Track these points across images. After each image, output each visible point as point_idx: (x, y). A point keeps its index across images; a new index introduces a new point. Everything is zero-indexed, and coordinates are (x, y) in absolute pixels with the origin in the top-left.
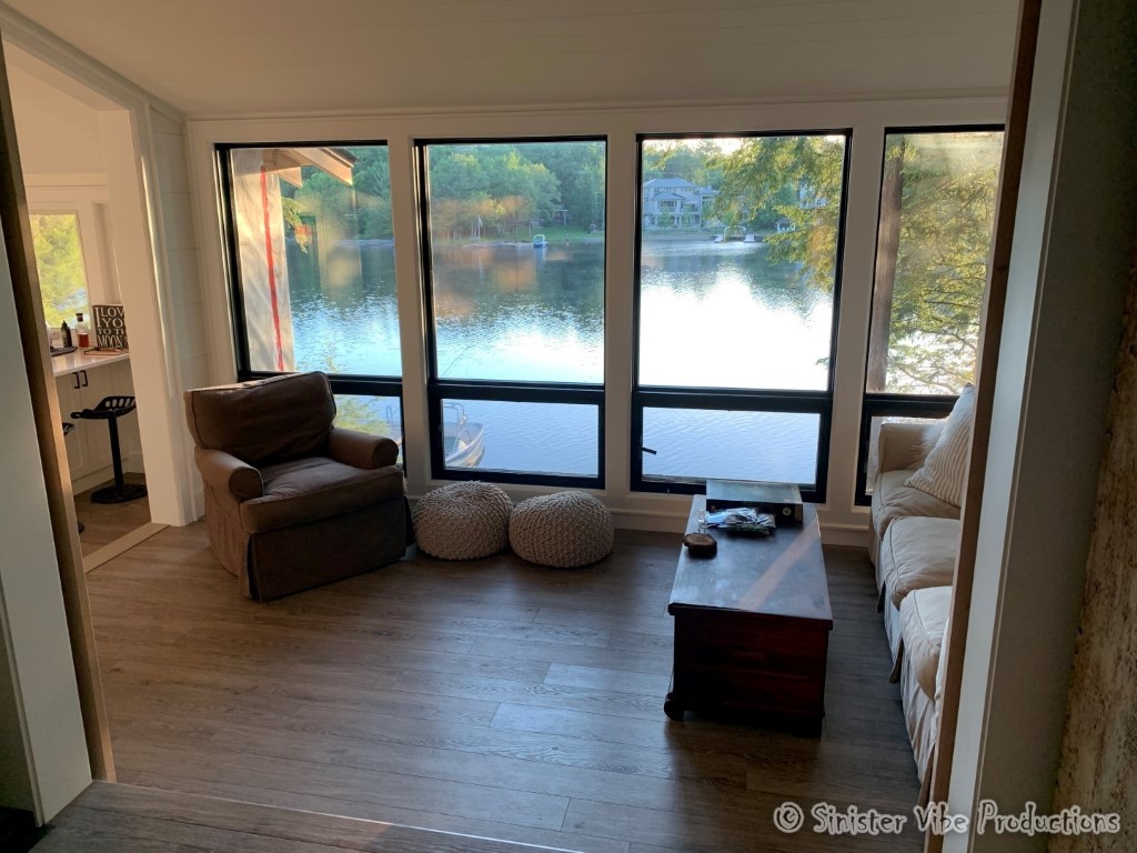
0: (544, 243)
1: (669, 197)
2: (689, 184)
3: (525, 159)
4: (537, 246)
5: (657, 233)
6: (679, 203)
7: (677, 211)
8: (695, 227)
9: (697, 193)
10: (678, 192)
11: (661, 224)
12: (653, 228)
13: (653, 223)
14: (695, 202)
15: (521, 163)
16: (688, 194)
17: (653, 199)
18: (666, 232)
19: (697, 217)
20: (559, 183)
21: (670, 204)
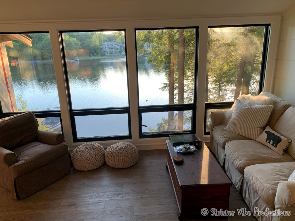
0: (78, 60)
1: (112, 47)
2: (116, 43)
3: (70, 37)
4: (76, 61)
5: (109, 56)
6: (114, 48)
7: (114, 50)
8: (119, 54)
9: (118, 45)
10: (114, 45)
11: (110, 54)
12: (108, 55)
13: (108, 53)
14: (118, 48)
15: (69, 38)
16: (116, 46)
17: (107, 47)
18: (111, 56)
19: (119, 52)
20: (80, 43)
21: (112, 48)
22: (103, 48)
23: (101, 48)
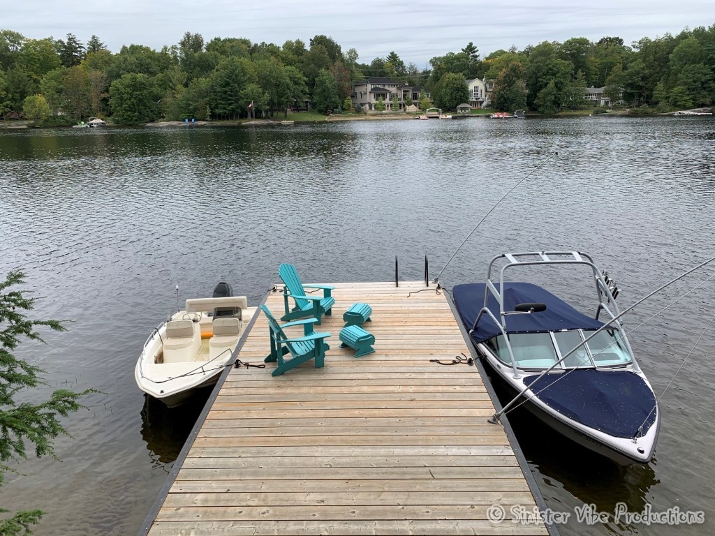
1: (382, 91)
5: (374, 115)
6: (388, 95)
7: (387, 101)
8: (400, 111)
9: (399, 88)
10: (386, 87)
11: (377, 109)
12: (372, 112)
13: (371, 108)
16: (393, 89)
18: (380, 115)
19: (400, 104)
21: (383, 95)
22: (359, 95)
23: (353, 95)
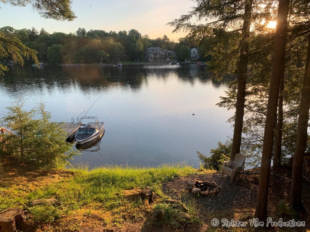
0: (121, 65)
1: (156, 52)
2: (161, 49)
6: (158, 54)
8: (163, 61)
9: (163, 51)
12: (152, 61)
14: (163, 54)
15: (114, 42)
17: (151, 53)
18: (155, 62)
19: (163, 58)
20: (125, 48)
22: (147, 54)
23: (145, 53)
